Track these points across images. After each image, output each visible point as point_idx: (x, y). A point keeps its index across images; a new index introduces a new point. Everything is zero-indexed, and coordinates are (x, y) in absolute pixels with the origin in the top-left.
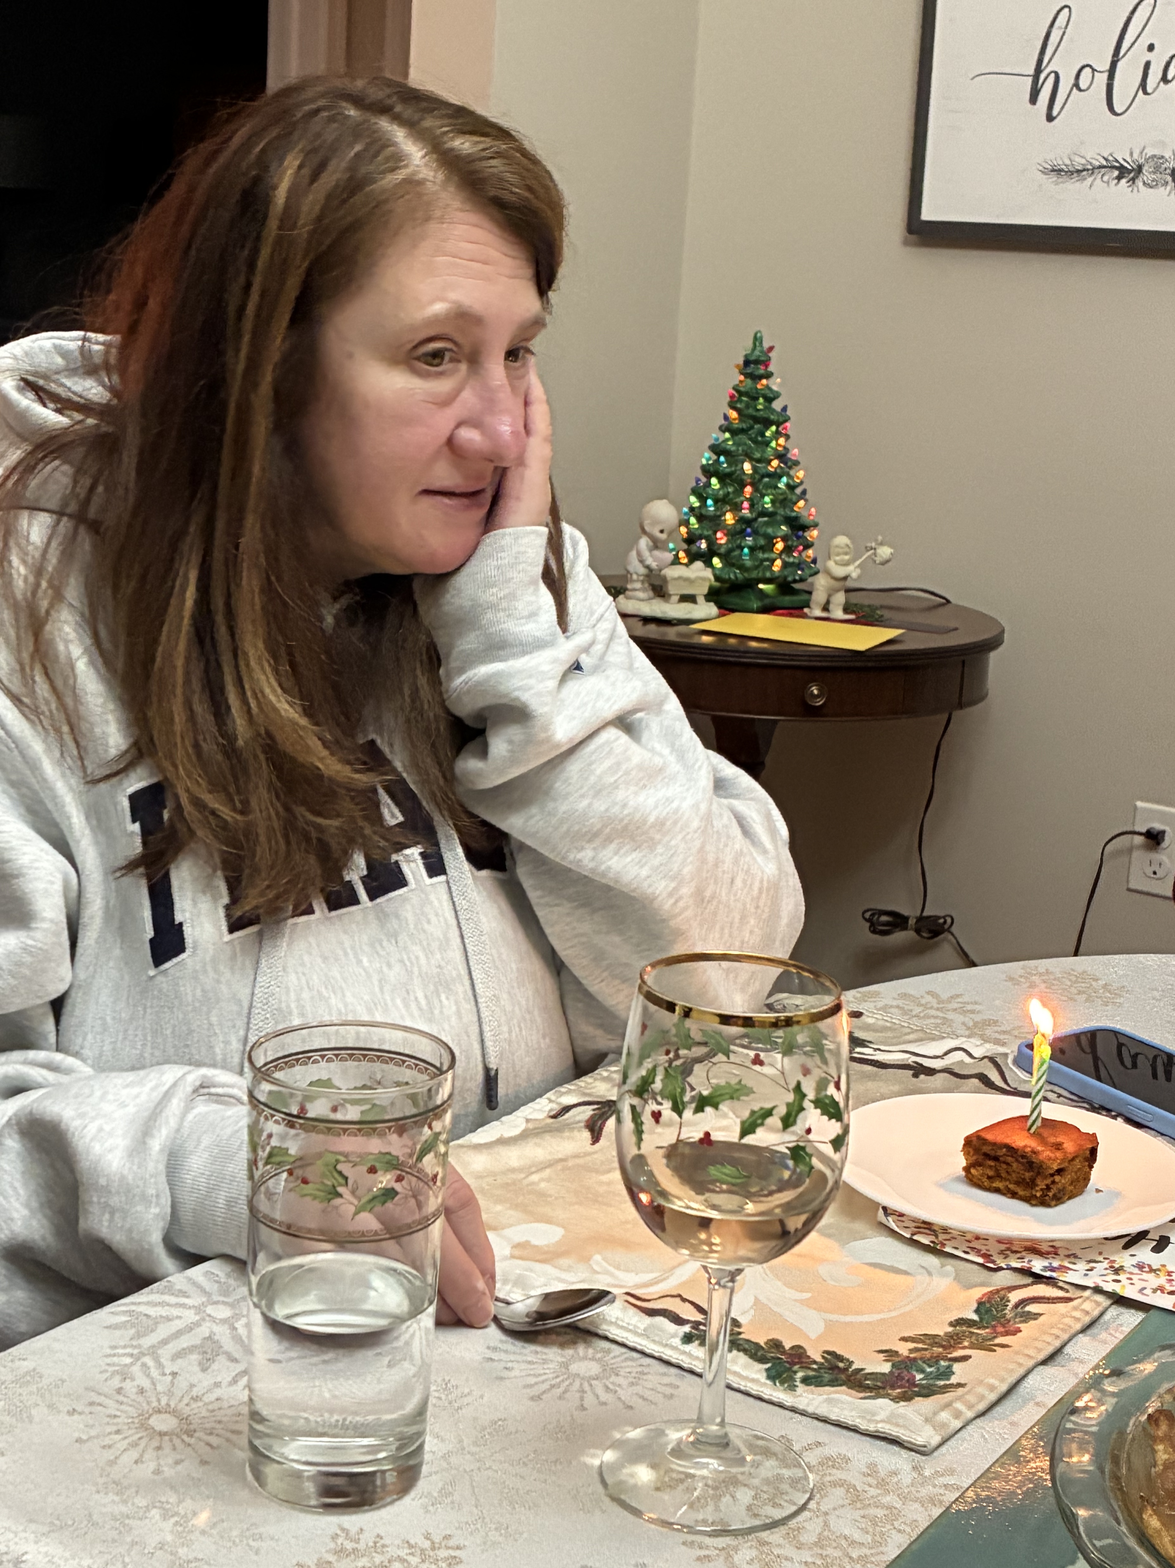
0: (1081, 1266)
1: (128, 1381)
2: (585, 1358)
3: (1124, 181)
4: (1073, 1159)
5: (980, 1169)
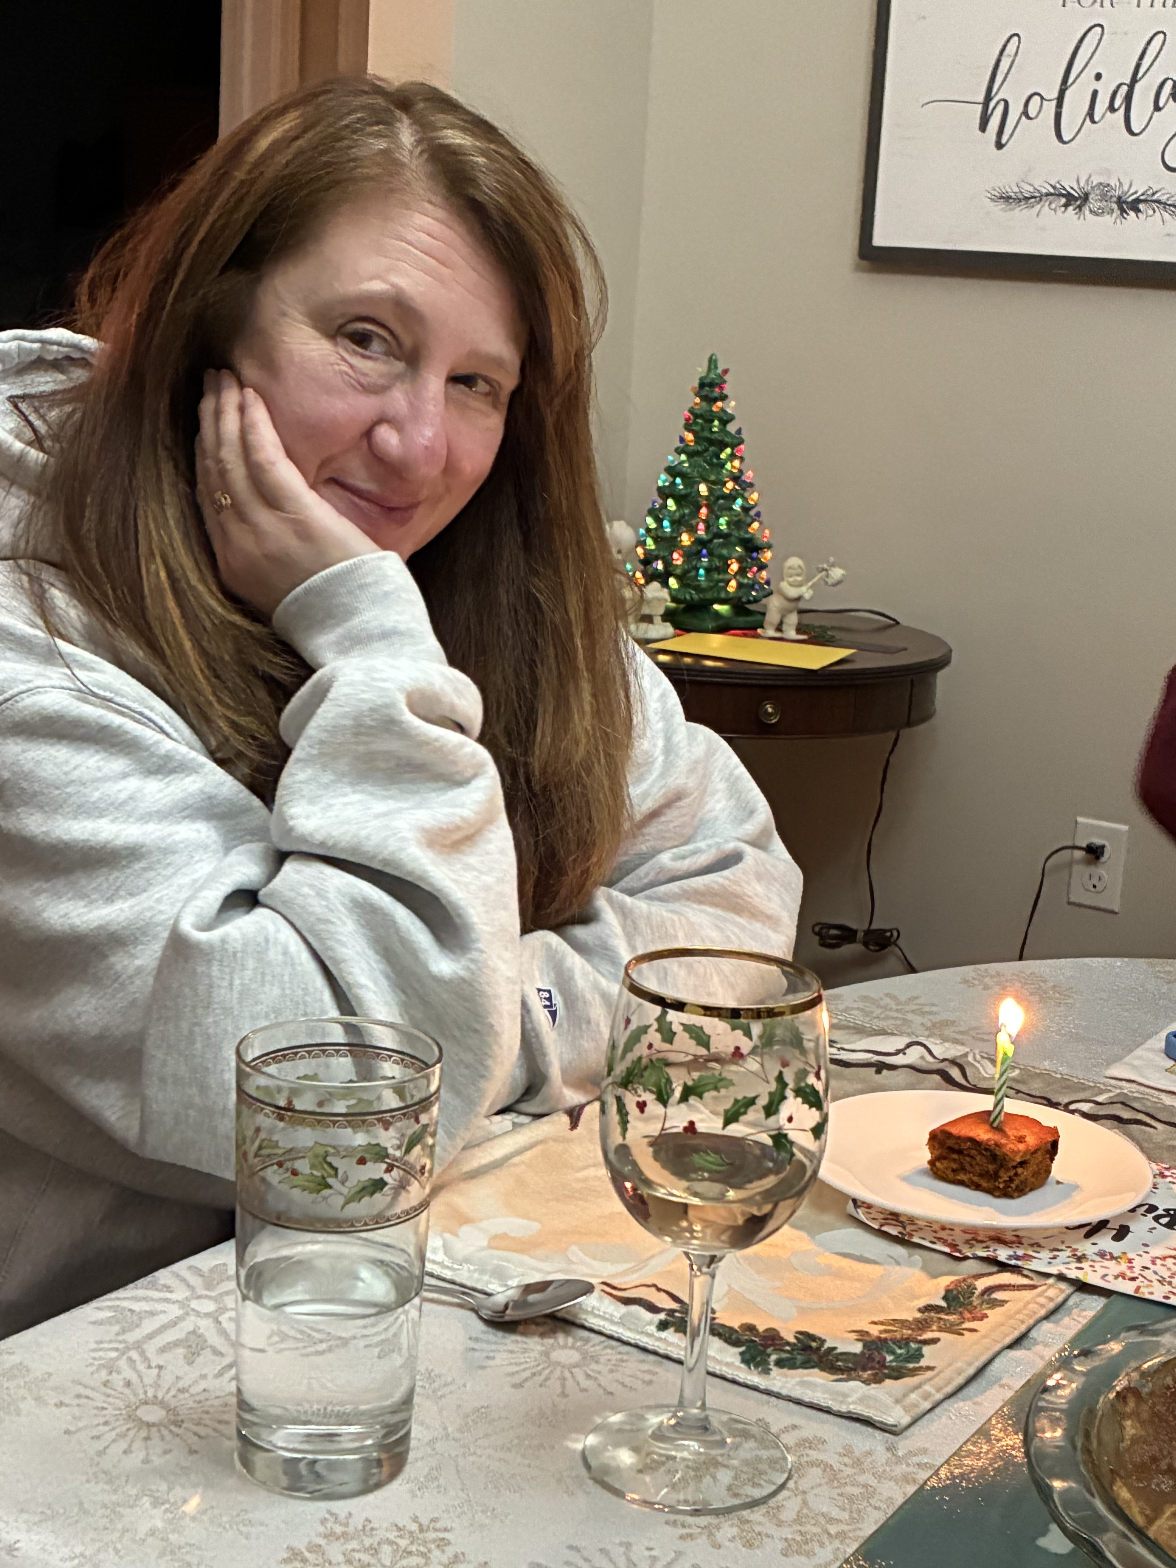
0: (1045, 1255)
1: (114, 1374)
2: (565, 1347)
3: (1071, 208)
4: (1035, 1152)
5: (945, 1163)
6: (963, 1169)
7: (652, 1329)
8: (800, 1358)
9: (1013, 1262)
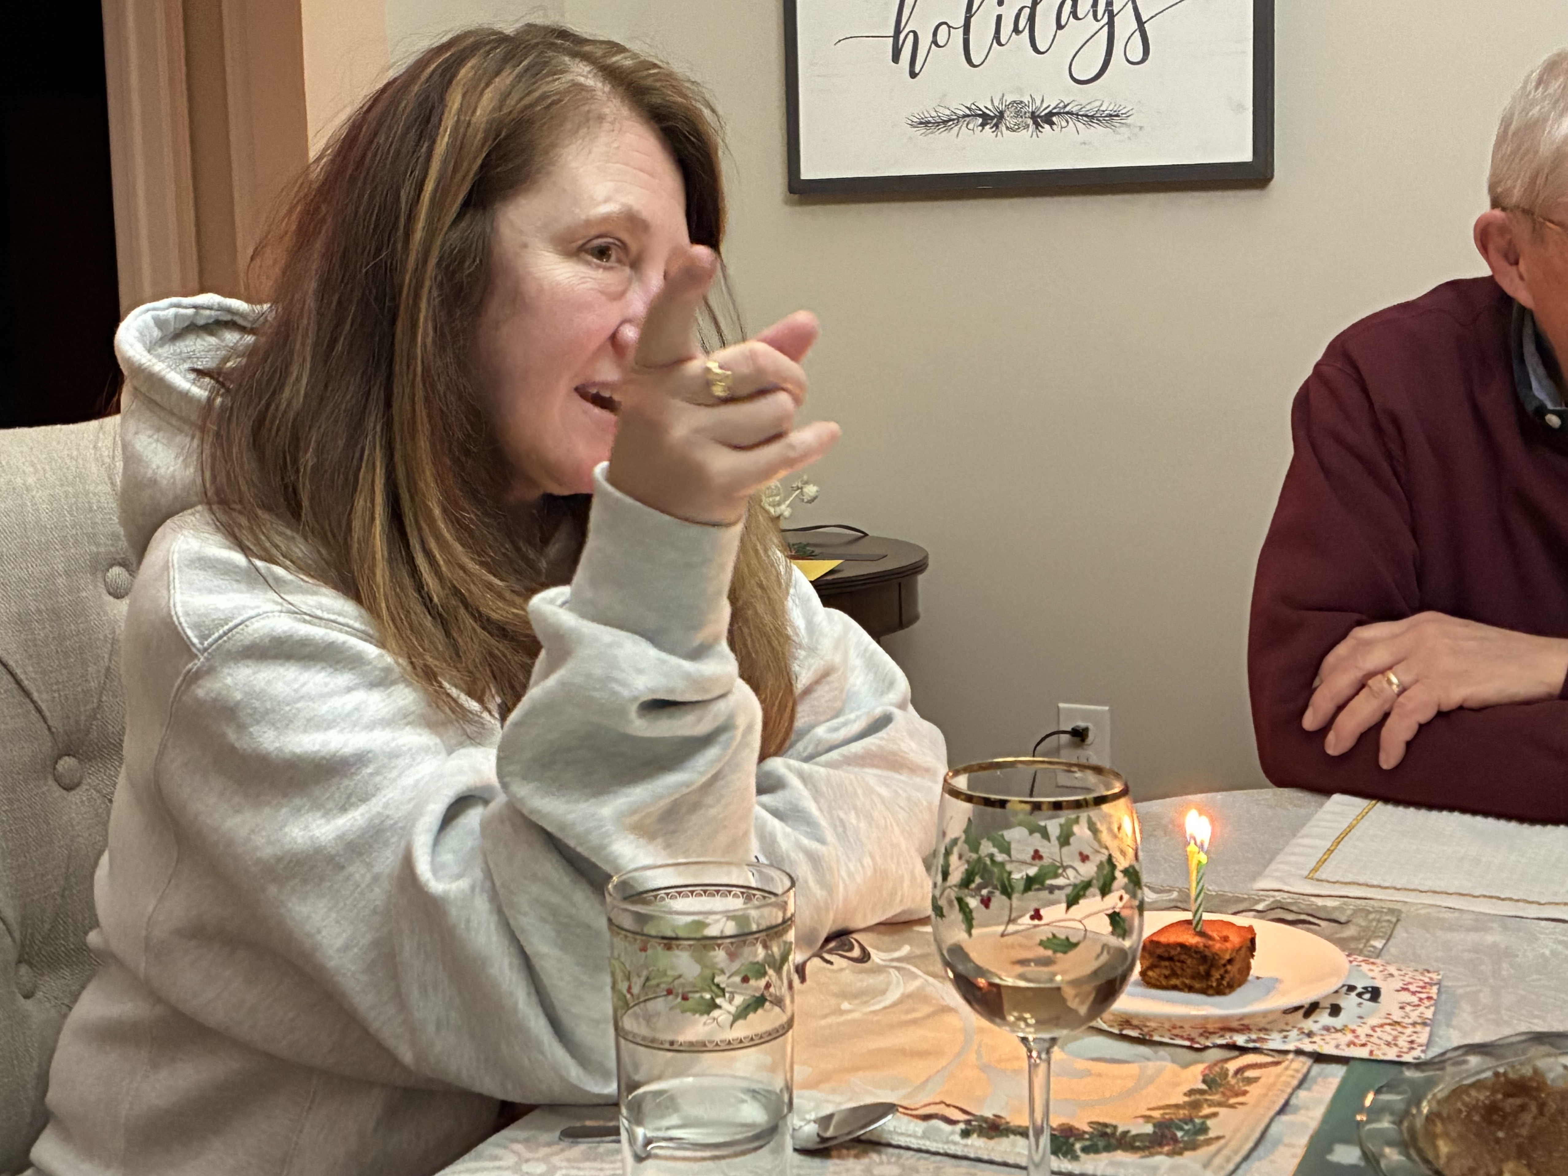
0: (1276, 1036)
2: (882, 1163)
4: (1239, 950)
5: (1157, 970)
6: (1174, 974)
7: (957, 1138)
8: (1101, 1144)
9: (1251, 1045)
